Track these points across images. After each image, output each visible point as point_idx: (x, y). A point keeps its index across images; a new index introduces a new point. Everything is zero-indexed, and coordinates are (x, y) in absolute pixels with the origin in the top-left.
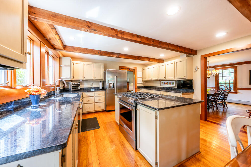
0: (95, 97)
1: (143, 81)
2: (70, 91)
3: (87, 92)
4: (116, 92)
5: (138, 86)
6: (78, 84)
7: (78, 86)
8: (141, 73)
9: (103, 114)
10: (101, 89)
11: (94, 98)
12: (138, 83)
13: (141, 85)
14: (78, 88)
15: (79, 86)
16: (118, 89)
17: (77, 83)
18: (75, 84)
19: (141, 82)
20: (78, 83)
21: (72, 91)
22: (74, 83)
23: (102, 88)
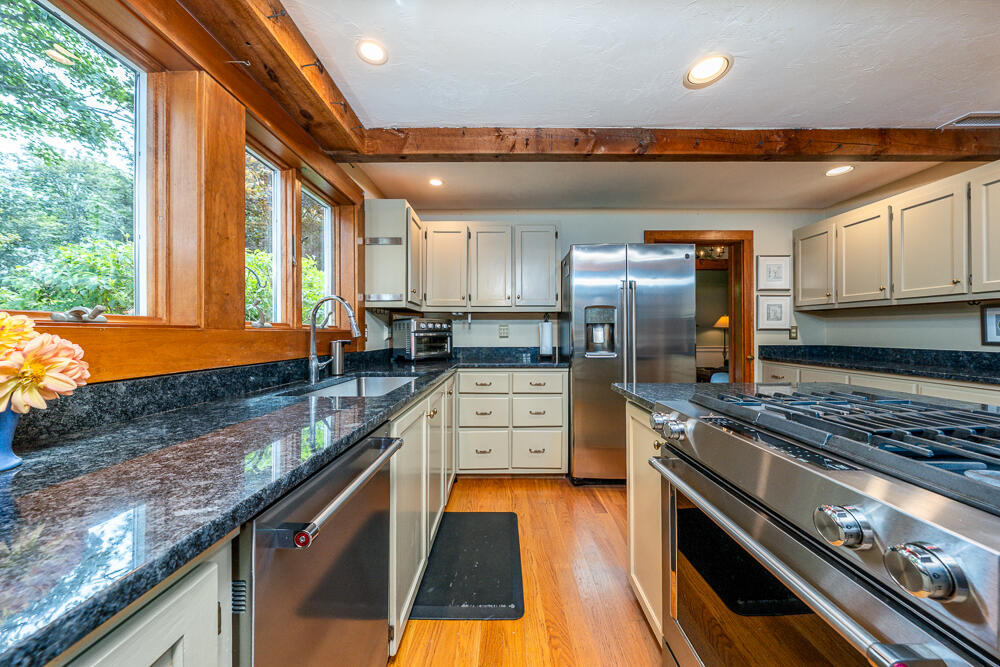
0: (516, 398)
1: (799, 310)
2: (410, 362)
3: (479, 367)
4: (630, 380)
5: (762, 348)
6: (445, 330)
7: (443, 339)
8: (788, 261)
9: (554, 493)
10: (548, 358)
11: (511, 402)
12: (764, 323)
13: (782, 340)
14: (443, 348)
15: (446, 338)
16: (637, 359)
17: (438, 326)
18: (430, 331)
19: (787, 320)
20: (445, 326)
21: (419, 362)
22: (423, 326)
23: (554, 349)
